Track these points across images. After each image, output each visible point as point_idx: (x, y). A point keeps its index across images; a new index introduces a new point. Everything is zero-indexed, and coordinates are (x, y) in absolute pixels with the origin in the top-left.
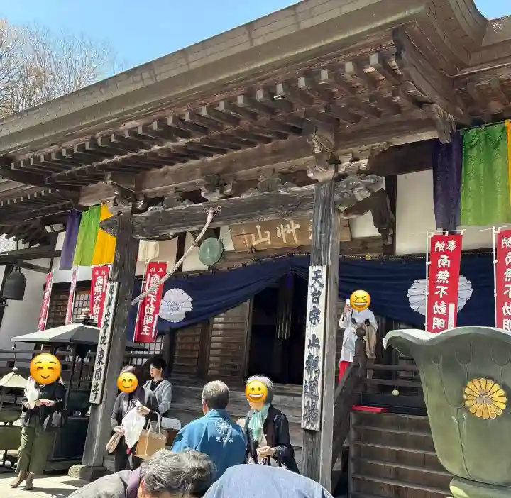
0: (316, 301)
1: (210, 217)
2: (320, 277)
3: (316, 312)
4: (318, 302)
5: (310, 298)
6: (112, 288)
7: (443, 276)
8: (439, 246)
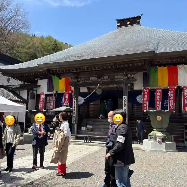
1: (99, 84)
2: (125, 98)
5: (124, 102)
6: (75, 99)
7: (146, 96)
8: (145, 90)
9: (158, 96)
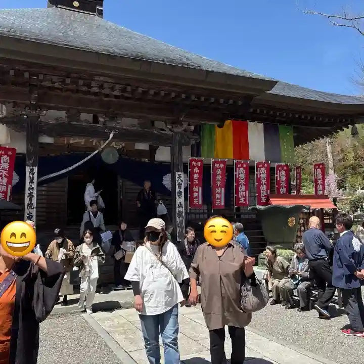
0: (180, 188)
1: (111, 136)
2: (181, 177)
3: (180, 193)
4: (181, 188)
5: (177, 186)
6: (32, 170)
7: (196, 176)
8: (194, 163)
9: (219, 177)
